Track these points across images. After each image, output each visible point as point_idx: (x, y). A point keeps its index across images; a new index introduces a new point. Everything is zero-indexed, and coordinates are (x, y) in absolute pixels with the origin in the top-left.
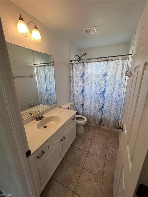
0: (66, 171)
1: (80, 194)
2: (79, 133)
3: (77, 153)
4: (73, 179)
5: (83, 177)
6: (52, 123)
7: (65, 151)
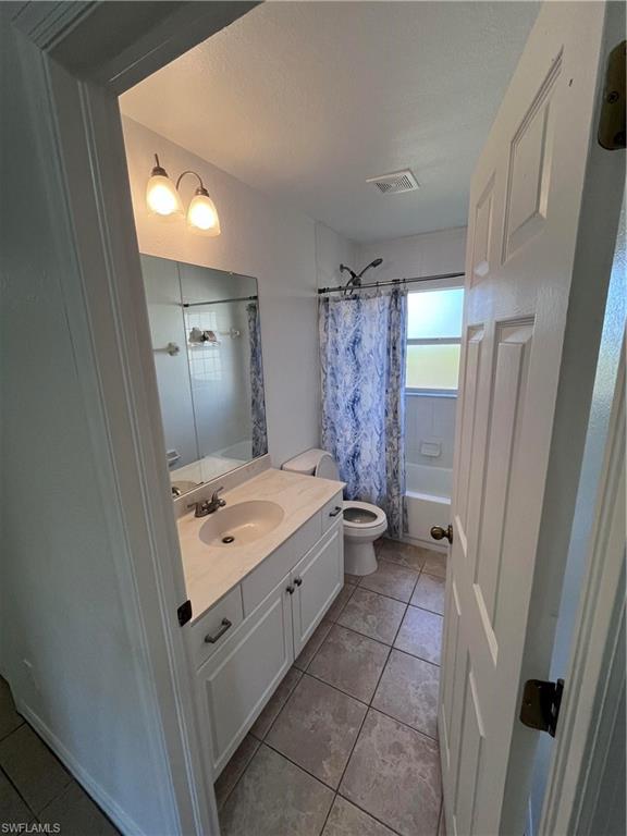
0: (307, 712)
1: (359, 797)
2: (356, 573)
3: (347, 648)
4: (331, 742)
5: (372, 740)
6: (252, 525)
7: (302, 635)
